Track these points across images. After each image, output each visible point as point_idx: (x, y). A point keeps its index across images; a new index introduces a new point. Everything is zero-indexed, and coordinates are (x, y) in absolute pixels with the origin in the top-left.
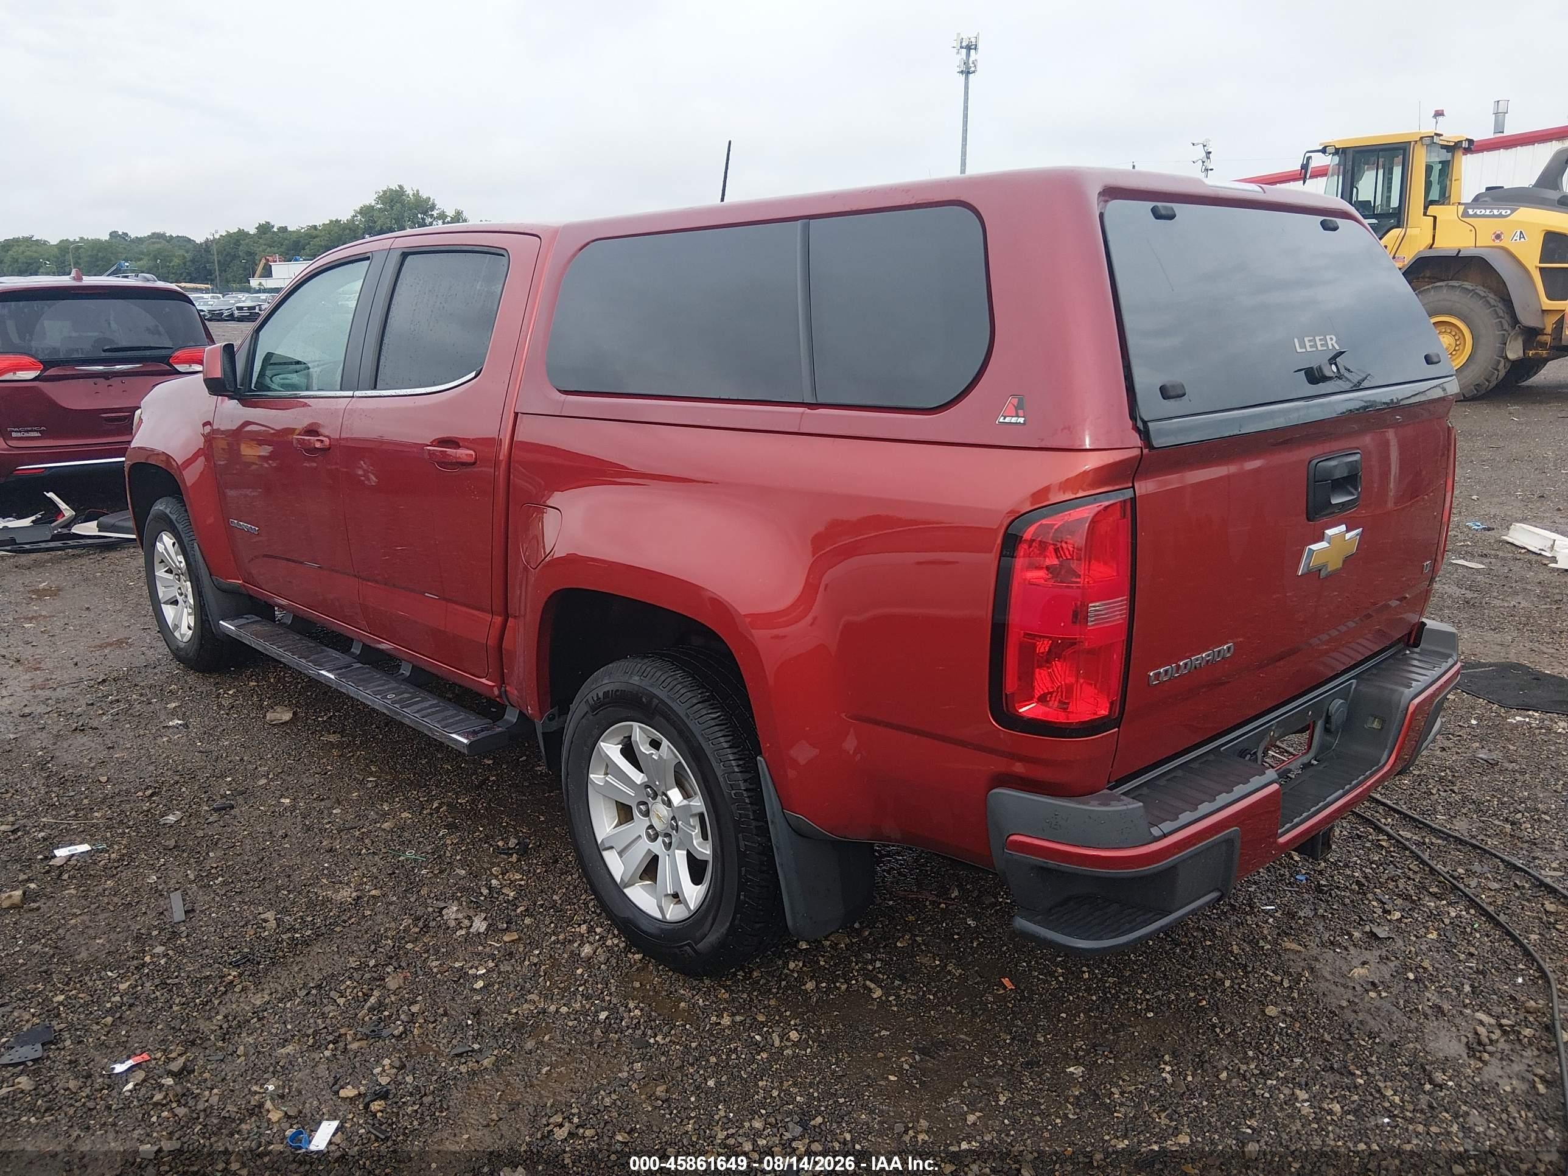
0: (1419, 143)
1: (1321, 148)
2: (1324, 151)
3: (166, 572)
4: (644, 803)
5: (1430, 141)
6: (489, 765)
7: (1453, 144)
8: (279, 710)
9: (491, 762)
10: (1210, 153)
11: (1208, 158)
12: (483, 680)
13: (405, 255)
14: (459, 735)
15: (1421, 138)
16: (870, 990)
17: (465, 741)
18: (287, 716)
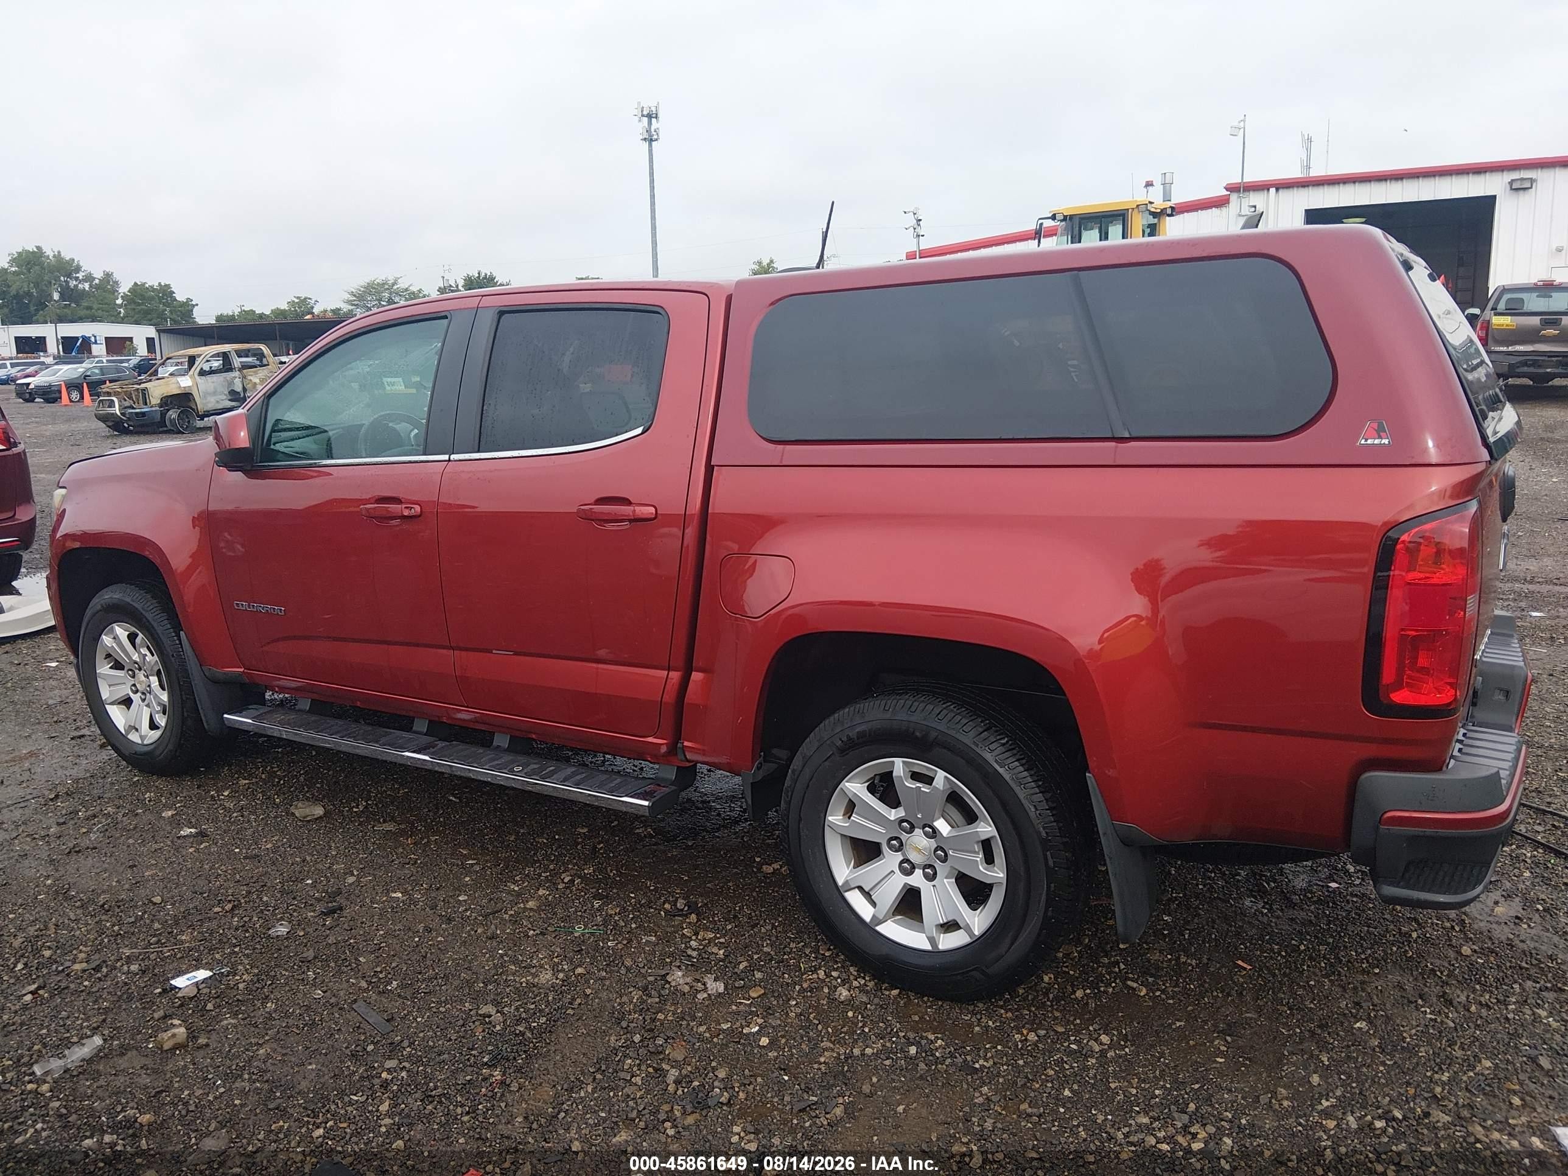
0: (1136, 210)
1: (1050, 215)
2: (1053, 217)
3: (111, 668)
4: (896, 838)
5: (1143, 208)
6: (584, 833)
7: (1159, 211)
8: (300, 805)
9: (585, 830)
10: (920, 220)
11: (919, 225)
12: (650, 739)
13: (501, 313)
14: (631, 797)
15: (1138, 206)
16: (1134, 989)
17: (646, 803)
18: (319, 811)
